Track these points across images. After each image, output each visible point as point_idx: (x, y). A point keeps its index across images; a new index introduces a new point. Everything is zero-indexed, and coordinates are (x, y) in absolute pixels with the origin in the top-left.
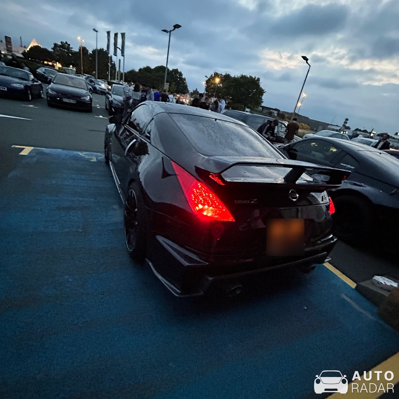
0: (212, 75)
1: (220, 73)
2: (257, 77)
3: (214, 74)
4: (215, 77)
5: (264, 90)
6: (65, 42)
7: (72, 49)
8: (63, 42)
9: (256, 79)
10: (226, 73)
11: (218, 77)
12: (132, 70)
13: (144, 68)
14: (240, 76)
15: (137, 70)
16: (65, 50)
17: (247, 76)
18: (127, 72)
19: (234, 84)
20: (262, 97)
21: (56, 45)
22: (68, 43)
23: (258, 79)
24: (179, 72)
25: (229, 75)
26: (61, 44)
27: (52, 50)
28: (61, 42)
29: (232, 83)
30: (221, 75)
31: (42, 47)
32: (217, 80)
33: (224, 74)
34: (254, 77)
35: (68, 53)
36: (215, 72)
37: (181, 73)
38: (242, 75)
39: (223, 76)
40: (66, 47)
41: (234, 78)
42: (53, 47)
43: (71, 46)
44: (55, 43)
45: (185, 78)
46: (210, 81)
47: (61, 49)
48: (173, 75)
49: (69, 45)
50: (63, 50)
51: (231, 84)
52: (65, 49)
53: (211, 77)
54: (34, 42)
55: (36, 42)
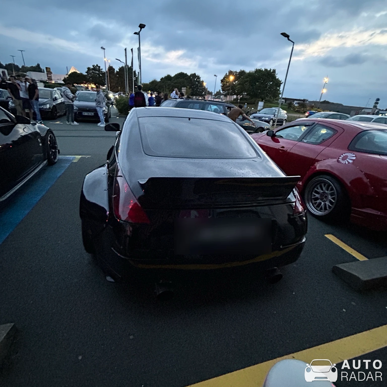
0: (226, 74)
1: (235, 71)
2: (272, 69)
3: (229, 73)
4: (229, 75)
5: (281, 81)
6: (96, 65)
7: (102, 70)
8: (95, 65)
9: (272, 71)
10: (241, 70)
11: (233, 75)
12: (154, 80)
13: (165, 77)
14: (254, 70)
15: (159, 80)
16: (97, 72)
17: (261, 70)
18: (150, 83)
19: (248, 79)
20: (280, 88)
21: (89, 69)
22: (99, 65)
23: (274, 71)
24: (197, 75)
25: (243, 71)
26: (93, 67)
27: (86, 74)
28: (93, 66)
29: (246, 78)
30: (236, 72)
31: (78, 72)
32: (232, 78)
33: (238, 71)
34: (269, 69)
35: (99, 74)
36: (229, 71)
37: (199, 76)
38: (257, 69)
39: (238, 73)
40: (97, 69)
41: (249, 73)
42: (86, 71)
43: (101, 68)
44: (88, 67)
45: (203, 80)
46: (225, 80)
47: (93, 71)
48: (191, 80)
49: (99, 67)
50: (95, 72)
51: (246, 80)
52: (97, 70)
53: (225, 76)
54: (73, 69)
55: (74, 69)
